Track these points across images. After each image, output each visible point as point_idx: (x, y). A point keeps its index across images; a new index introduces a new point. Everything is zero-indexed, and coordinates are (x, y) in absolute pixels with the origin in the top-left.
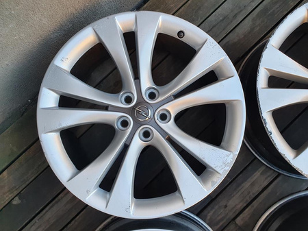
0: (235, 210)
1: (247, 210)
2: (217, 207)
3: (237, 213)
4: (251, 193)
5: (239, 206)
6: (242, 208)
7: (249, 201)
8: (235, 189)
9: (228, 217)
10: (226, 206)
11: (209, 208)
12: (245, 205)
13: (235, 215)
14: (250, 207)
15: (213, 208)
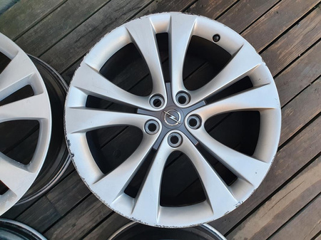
0: (83, 229)
1: (95, 230)
2: (64, 226)
3: (85, 232)
4: (102, 214)
5: (88, 226)
6: (91, 227)
7: (99, 220)
8: (86, 208)
9: (75, 236)
10: (74, 225)
11: (56, 226)
12: (94, 225)
13: (83, 235)
14: (99, 227)
15: (60, 226)
